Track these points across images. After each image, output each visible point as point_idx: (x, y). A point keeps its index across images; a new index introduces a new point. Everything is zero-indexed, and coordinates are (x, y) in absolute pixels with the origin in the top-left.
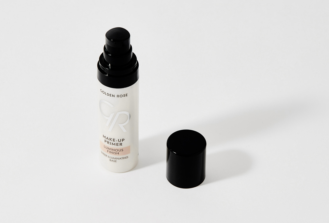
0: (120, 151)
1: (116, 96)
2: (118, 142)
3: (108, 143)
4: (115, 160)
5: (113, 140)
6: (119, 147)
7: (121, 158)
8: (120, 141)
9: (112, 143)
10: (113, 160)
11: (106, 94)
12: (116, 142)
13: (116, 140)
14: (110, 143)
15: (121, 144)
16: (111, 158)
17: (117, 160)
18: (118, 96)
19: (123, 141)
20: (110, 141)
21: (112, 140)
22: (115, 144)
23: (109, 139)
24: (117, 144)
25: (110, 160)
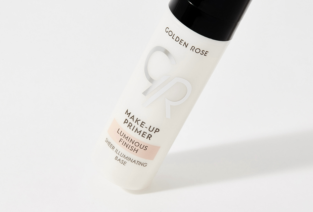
0: (142, 147)
1: (189, 47)
2: (147, 130)
3: (130, 126)
4: (125, 160)
5: (142, 124)
6: (144, 141)
7: (136, 162)
8: (151, 129)
9: (137, 129)
10: (122, 159)
11: (175, 37)
12: (144, 130)
13: (145, 125)
14: (132, 128)
15: (150, 137)
16: (120, 154)
17: (129, 163)
18: (193, 48)
19: (156, 131)
20: (134, 124)
21: (140, 123)
22: (140, 132)
23: (135, 120)
24: (143, 134)
25: (116, 158)
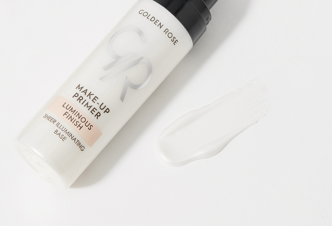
0: (87, 125)
1: (163, 28)
2: (97, 107)
3: (80, 99)
4: (66, 135)
5: (94, 99)
6: (91, 118)
7: (76, 141)
8: (102, 107)
9: (87, 104)
10: (63, 133)
11: (150, 18)
12: (95, 105)
13: (98, 101)
14: (82, 101)
15: (98, 115)
16: (61, 128)
17: (69, 139)
18: (166, 31)
19: (106, 111)
20: (85, 97)
21: (92, 97)
22: (91, 107)
23: (87, 94)
24: (93, 110)
25: (56, 131)
